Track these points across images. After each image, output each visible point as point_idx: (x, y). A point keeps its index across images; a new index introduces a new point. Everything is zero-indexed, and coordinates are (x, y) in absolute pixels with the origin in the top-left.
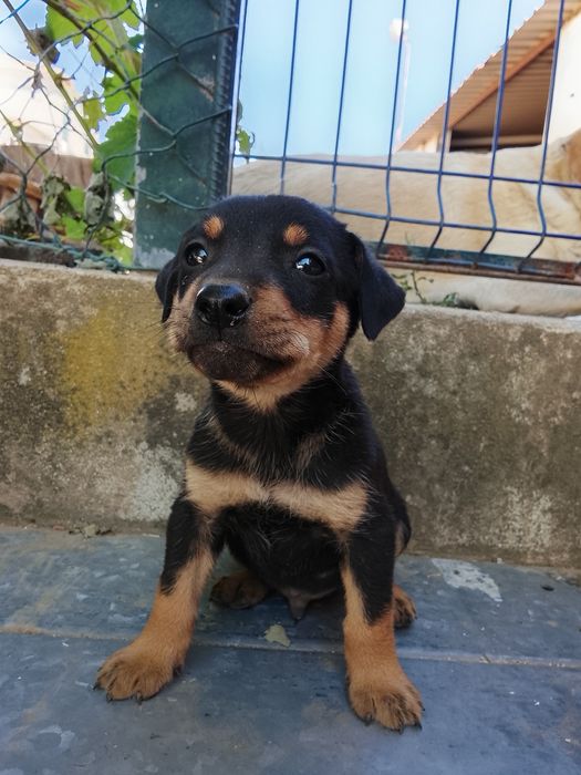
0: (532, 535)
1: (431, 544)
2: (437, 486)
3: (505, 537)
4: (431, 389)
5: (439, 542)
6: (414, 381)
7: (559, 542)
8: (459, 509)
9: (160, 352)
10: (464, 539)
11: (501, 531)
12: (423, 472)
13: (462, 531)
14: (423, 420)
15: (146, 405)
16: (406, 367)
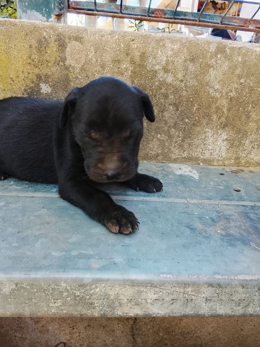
0: (217, 152)
1: (170, 157)
2: (173, 130)
3: (204, 153)
4: (170, 79)
5: (173, 156)
6: (161, 74)
7: (230, 155)
8: (183, 141)
9: (30, 61)
10: (185, 155)
11: (202, 150)
12: (166, 122)
13: (184, 151)
14: (166, 96)
15: (25, 90)
16: (157, 67)
